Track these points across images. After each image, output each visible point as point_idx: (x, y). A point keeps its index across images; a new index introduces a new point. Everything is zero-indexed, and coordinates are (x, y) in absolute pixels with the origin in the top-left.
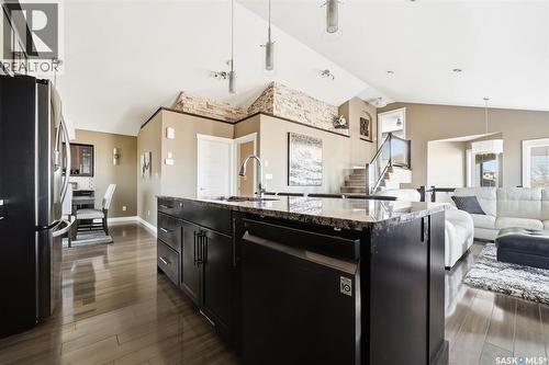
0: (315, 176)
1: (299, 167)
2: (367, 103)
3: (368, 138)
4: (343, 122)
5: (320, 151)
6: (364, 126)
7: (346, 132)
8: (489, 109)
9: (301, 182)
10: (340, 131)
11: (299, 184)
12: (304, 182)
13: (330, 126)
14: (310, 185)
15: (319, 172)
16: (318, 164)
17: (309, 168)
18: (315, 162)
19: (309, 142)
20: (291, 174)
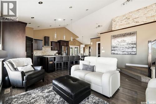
11: (117, 54)
14: (126, 54)
15: (133, 48)
16: (132, 44)
17: (124, 47)
18: (130, 44)
19: (124, 36)
20: (112, 50)
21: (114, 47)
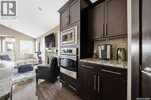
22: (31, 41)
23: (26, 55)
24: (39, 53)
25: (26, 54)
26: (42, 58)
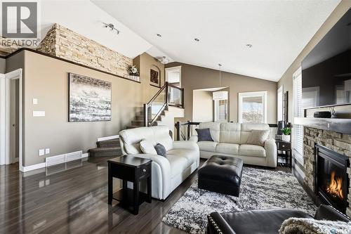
0: (103, 112)
1: (82, 105)
2: (156, 60)
3: (158, 85)
4: (135, 71)
5: (109, 92)
6: (154, 76)
7: (137, 79)
8: (222, 72)
9: (86, 118)
10: (133, 77)
11: (83, 120)
12: (91, 118)
13: (124, 73)
14: (98, 120)
15: (107, 109)
16: (107, 103)
17: (95, 106)
18: (104, 102)
19: (95, 84)
20: (73, 112)
21: (76, 105)
22: (266, 92)
23: (243, 133)
24: (282, 128)
25: (245, 128)
26: (292, 146)
